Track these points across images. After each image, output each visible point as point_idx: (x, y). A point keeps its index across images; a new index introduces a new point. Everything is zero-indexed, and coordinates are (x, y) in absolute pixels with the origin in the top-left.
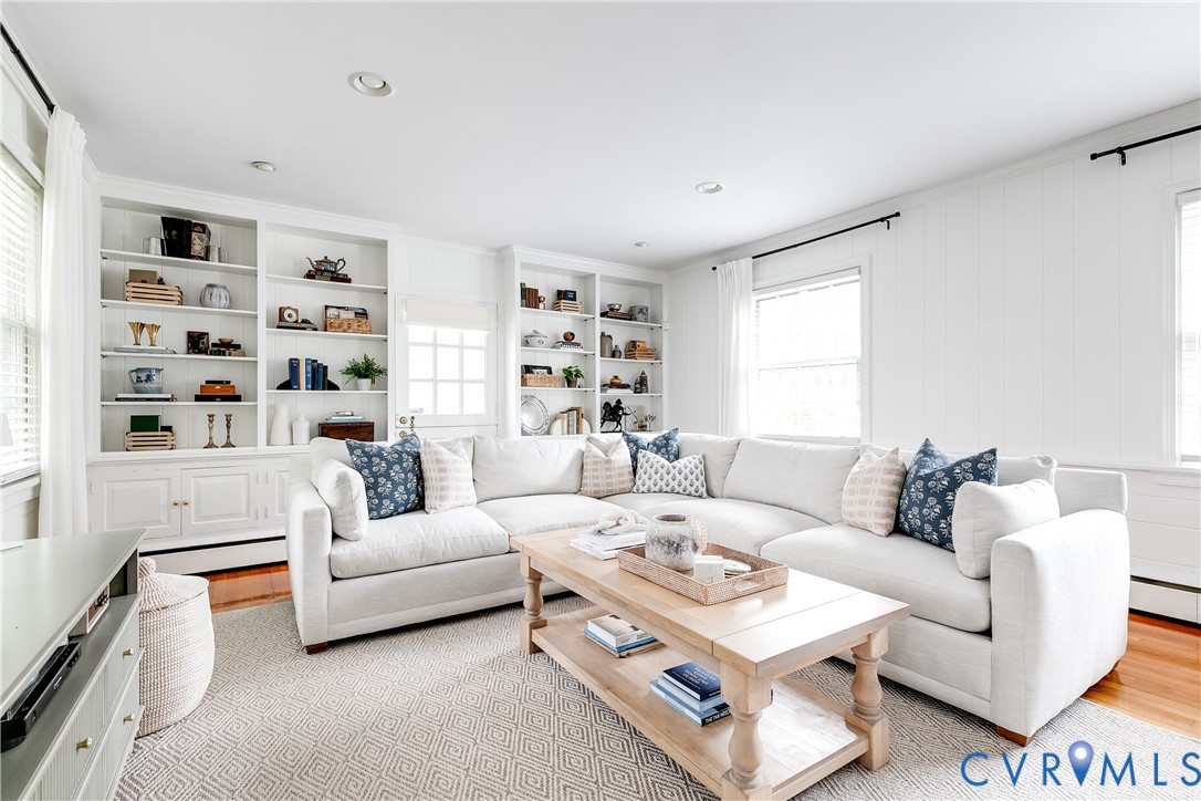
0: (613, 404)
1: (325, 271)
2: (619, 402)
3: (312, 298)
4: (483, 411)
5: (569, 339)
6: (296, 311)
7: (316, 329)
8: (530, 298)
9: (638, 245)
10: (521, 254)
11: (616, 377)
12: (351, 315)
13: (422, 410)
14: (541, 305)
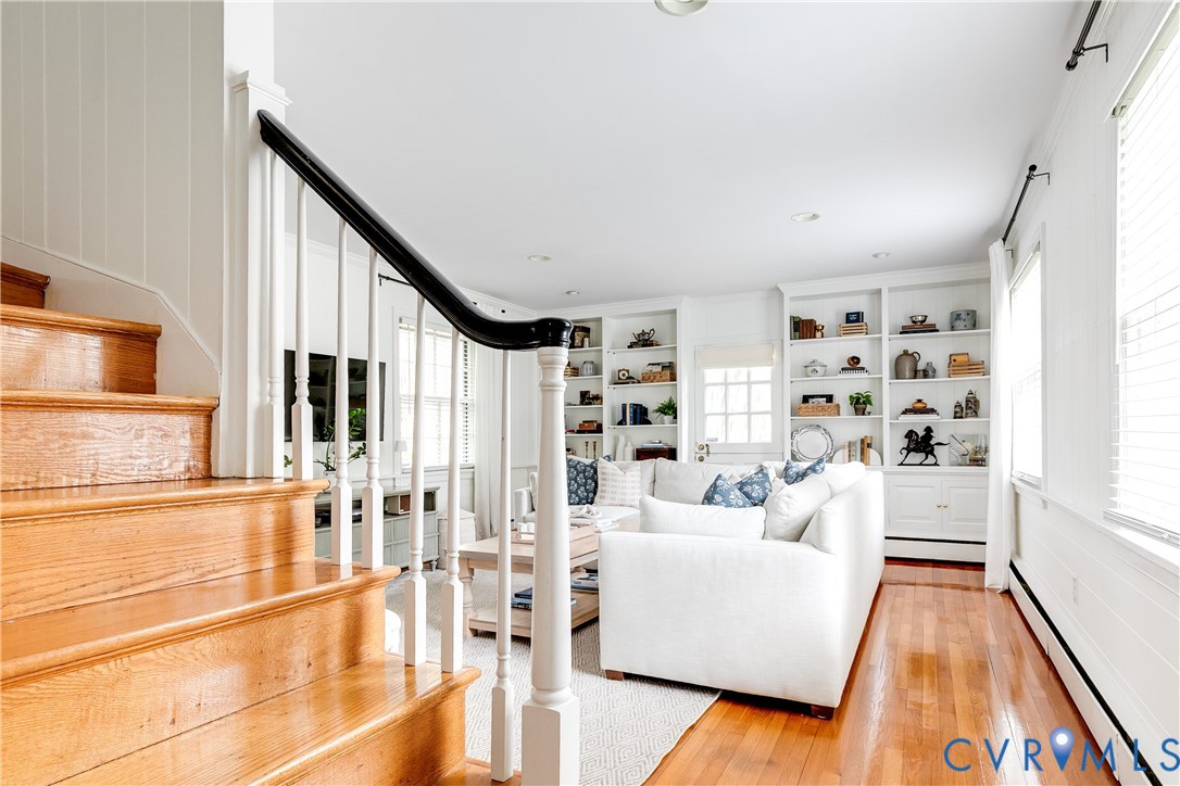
0: (921, 433)
1: (644, 341)
2: (929, 430)
3: (639, 360)
4: (768, 439)
5: (854, 363)
6: (628, 371)
7: (639, 382)
8: (804, 329)
9: (875, 256)
10: (789, 291)
11: (919, 401)
12: (659, 369)
13: (716, 440)
14: (818, 334)
